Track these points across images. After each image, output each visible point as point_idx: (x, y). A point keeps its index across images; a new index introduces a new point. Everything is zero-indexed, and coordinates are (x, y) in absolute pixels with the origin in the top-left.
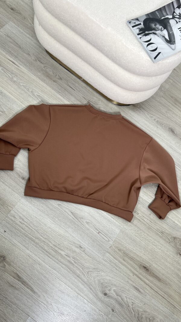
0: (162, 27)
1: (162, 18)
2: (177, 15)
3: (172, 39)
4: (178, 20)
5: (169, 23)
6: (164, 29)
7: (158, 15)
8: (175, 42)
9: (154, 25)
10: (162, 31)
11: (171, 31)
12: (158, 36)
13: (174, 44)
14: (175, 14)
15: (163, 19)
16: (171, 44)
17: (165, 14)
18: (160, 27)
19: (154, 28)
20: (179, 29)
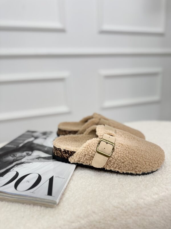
0: (27, 152)
9: (11, 157)
10: (30, 155)
12: (29, 163)
18: (25, 153)
19: (14, 160)
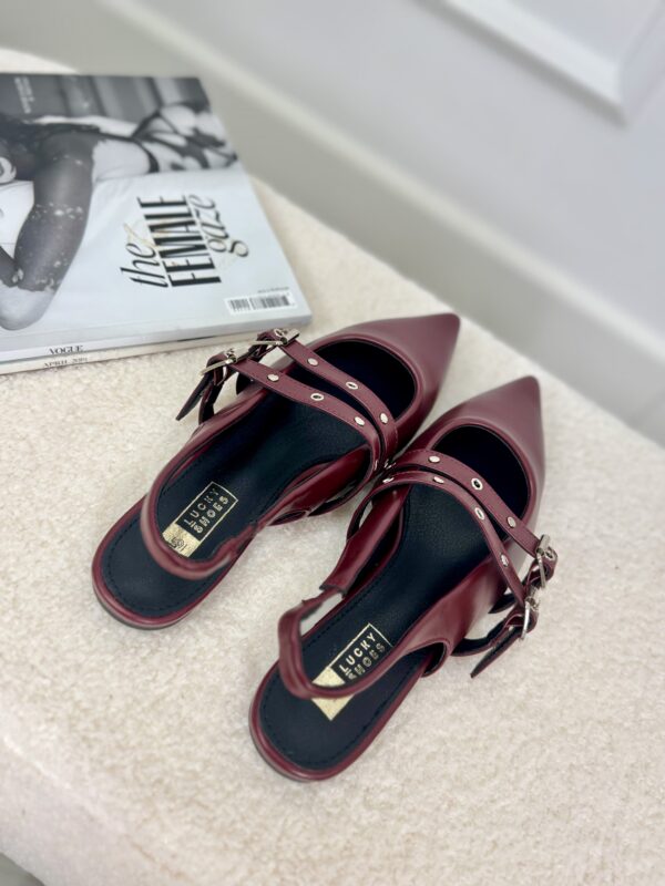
1: (47, 120)
2: (176, 132)
3: (48, 253)
4: (164, 156)
5: (87, 155)
6: (20, 177)
7: (24, 100)
8: (56, 276)
11: (74, 207)
13: (41, 288)
14: (158, 124)
15: (51, 127)
16: (10, 284)
17: (81, 102)
20: (144, 205)
